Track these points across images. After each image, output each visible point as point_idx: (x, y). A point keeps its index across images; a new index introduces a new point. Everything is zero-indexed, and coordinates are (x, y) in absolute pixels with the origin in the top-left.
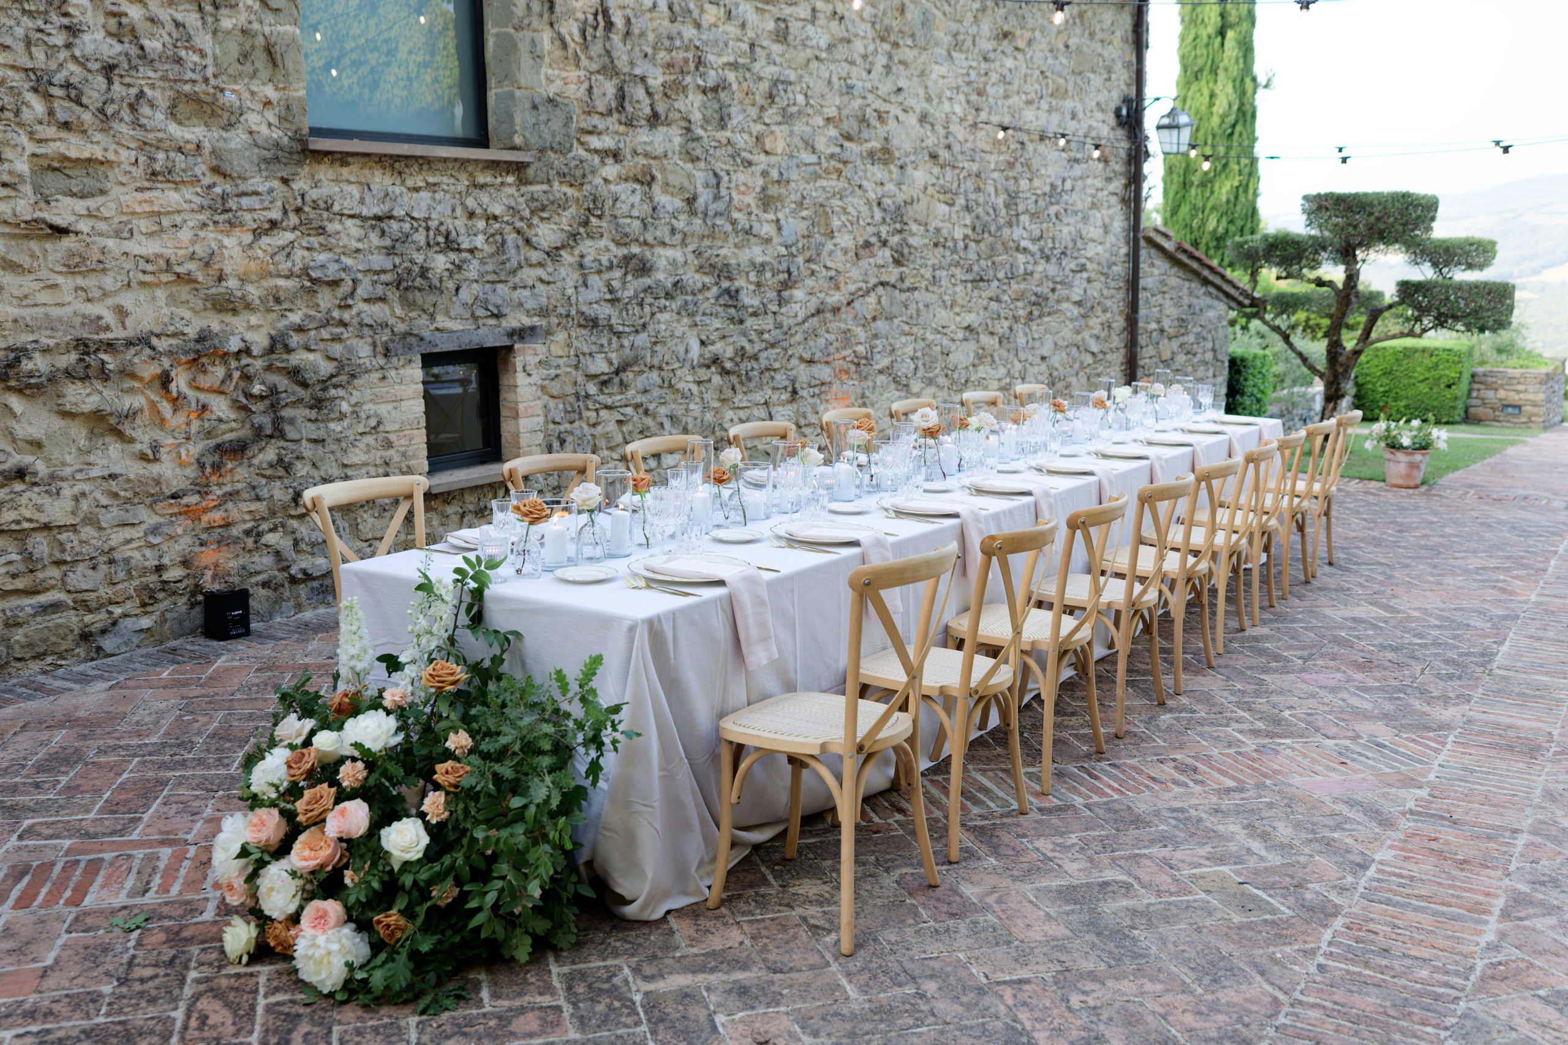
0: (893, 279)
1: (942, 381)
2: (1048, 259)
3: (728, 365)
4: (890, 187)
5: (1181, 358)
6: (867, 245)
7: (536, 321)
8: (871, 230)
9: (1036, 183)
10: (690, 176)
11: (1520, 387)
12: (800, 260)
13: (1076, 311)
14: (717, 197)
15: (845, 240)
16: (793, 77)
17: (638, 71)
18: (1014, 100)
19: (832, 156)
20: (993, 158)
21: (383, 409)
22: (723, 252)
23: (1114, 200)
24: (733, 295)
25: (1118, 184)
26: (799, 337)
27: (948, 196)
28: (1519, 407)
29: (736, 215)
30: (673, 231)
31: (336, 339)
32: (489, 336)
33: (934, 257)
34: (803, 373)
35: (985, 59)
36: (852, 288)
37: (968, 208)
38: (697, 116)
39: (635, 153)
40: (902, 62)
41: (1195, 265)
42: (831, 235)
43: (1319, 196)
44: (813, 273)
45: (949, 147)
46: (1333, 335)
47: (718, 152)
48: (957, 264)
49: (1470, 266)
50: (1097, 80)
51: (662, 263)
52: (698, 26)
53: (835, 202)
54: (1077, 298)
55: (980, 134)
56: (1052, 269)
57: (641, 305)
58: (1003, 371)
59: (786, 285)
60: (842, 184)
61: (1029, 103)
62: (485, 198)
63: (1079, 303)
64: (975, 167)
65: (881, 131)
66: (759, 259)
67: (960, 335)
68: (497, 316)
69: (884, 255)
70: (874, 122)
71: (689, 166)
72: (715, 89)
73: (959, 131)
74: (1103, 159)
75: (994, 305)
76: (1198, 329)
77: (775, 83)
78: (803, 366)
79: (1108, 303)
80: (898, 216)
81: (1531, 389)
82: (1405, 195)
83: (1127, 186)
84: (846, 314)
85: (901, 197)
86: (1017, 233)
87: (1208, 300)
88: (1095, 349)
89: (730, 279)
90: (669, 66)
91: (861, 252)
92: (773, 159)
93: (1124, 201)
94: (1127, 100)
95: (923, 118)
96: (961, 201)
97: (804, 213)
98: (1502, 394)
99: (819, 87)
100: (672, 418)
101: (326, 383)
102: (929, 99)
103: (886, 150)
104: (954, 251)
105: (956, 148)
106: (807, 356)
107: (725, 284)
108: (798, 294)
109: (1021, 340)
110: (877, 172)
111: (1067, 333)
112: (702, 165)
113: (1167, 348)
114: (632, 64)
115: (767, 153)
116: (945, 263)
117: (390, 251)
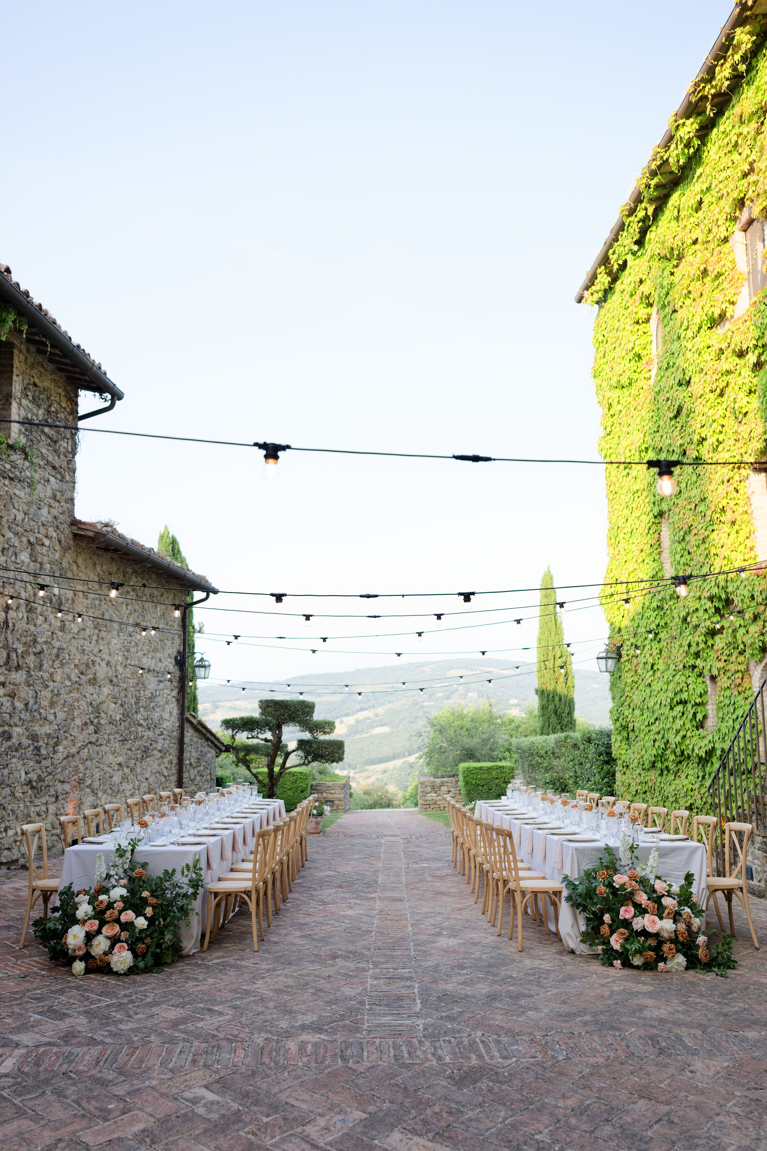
0: (94, 740)
1: (109, 791)
2: (149, 729)
3: (34, 784)
4: (95, 696)
5: (198, 778)
6: (86, 724)
8: (88, 716)
9: (147, 692)
10: (27, 693)
11: (333, 791)
12: (62, 732)
13: (159, 755)
14: (36, 703)
15: (78, 722)
16: (64, 645)
17: (15, 646)
18: (140, 654)
19: (76, 682)
20: (131, 681)
22: (35, 728)
23: (174, 699)
24: (38, 749)
25: (175, 693)
26: (59, 770)
27: (115, 699)
28: (332, 801)
29: (42, 711)
30: (20, 719)
33: (109, 728)
34: (60, 787)
35: (130, 636)
36: (79, 745)
37: (122, 705)
38: (32, 666)
39: (10, 683)
40: (102, 638)
41: (204, 731)
42: (73, 719)
43: (267, 701)
44: (66, 738)
45: (116, 676)
46: (271, 765)
47: (37, 682)
48: (117, 733)
49: (325, 733)
50: (169, 643)
51: (15, 735)
52: (35, 625)
53: (76, 704)
54: (159, 748)
55: (127, 670)
56: (151, 734)
57: (7, 755)
58: (132, 785)
59: (57, 744)
60: (78, 695)
61: (144, 655)
63: (160, 751)
64: (125, 685)
65: (93, 670)
66: (48, 732)
67: (116, 768)
69: (91, 728)
70: (91, 666)
71: (27, 688)
72: (40, 653)
73: (120, 669)
74: (170, 681)
75: (129, 752)
76: (204, 763)
77: (59, 649)
78: (59, 784)
79: (171, 751)
80: (97, 710)
81: (337, 792)
82: (303, 702)
83: (179, 693)
84: (77, 758)
85: (99, 701)
86: (139, 716)
87: (208, 749)
88: (166, 774)
89: (37, 741)
90: (25, 643)
91: (84, 727)
92: (56, 684)
93: (178, 700)
94: (179, 652)
95: (108, 664)
96: (120, 702)
97: (65, 709)
98: (325, 795)
99: (73, 650)
100: (12, 810)
102: (110, 655)
103: (95, 679)
104: (116, 726)
105: (119, 677)
106: (62, 779)
107: (36, 744)
108: (60, 748)
109: (139, 770)
110: (91, 689)
111: (155, 766)
112: (31, 688)
113: (193, 772)
114: (13, 643)
115: (54, 681)
116: (113, 731)
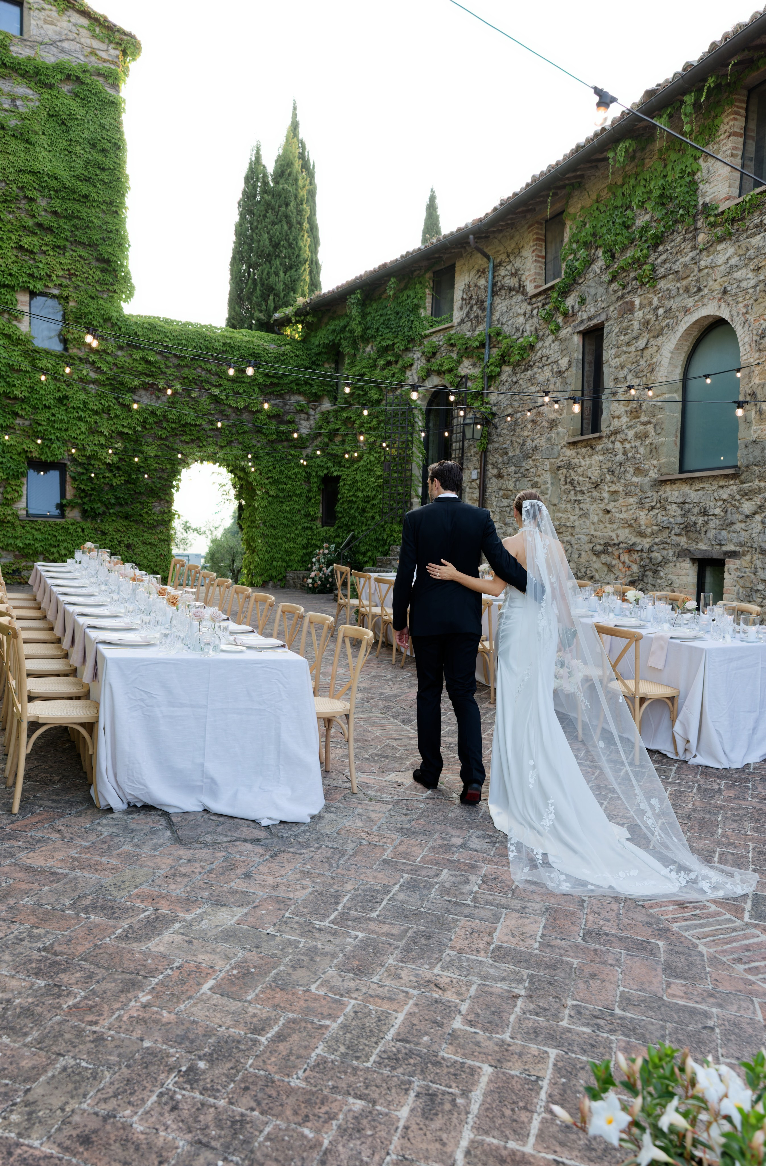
7: (737, 549)
21: (674, 578)
31: (664, 549)
32: (716, 553)
62: (721, 492)
68: (721, 545)
101: (659, 564)
117: (683, 516)
